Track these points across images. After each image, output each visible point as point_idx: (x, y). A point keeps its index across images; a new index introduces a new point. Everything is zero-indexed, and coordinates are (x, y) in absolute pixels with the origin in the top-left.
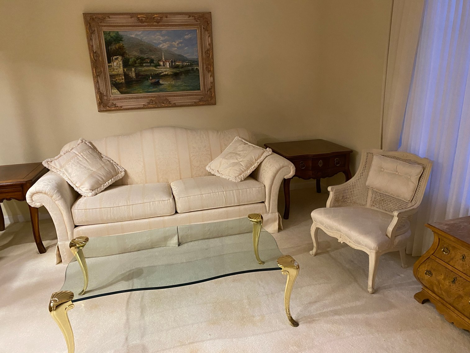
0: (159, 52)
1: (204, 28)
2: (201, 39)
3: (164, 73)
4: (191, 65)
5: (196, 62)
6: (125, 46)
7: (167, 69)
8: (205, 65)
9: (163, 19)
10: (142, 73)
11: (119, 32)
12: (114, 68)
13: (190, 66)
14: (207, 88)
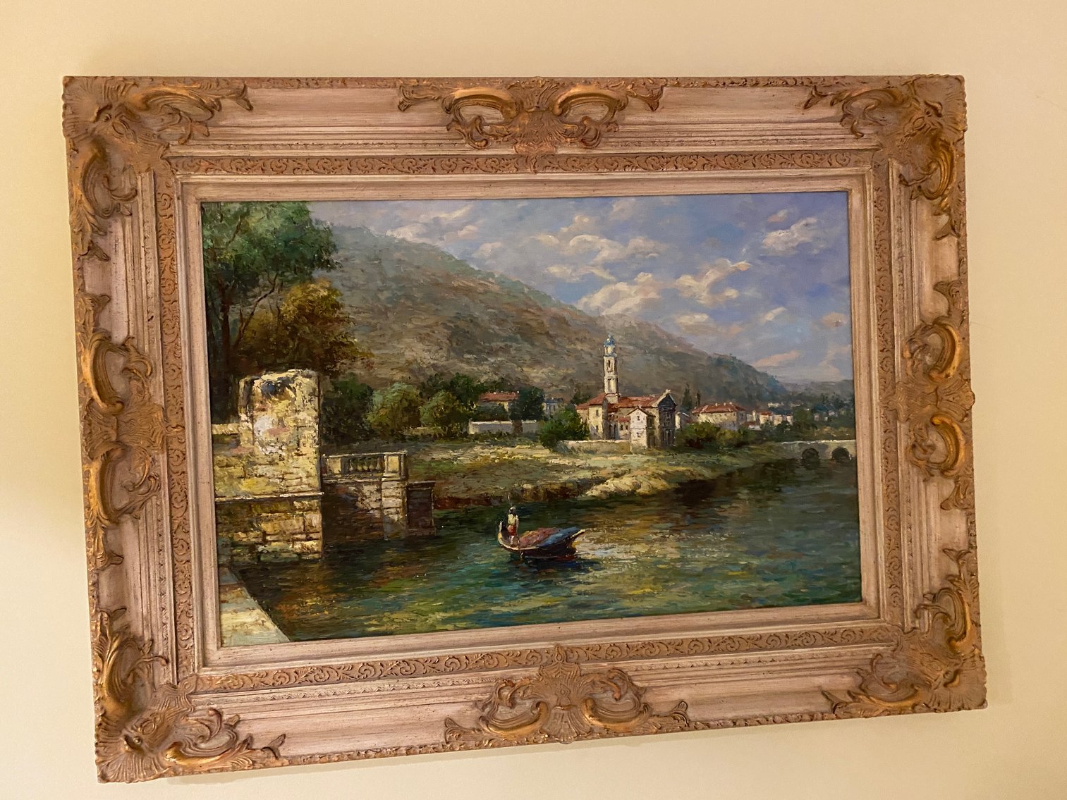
0: (582, 341)
1: (903, 180)
2: (883, 246)
3: (611, 485)
4: (801, 429)
5: (839, 405)
6: (350, 302)
7: (630, 458)
8: (902, 428)
9: (629, 119)
10: (455, 489)
11: (309, 207)
12: (252, 454)
13: (798, 438)
14: (915, 590)
